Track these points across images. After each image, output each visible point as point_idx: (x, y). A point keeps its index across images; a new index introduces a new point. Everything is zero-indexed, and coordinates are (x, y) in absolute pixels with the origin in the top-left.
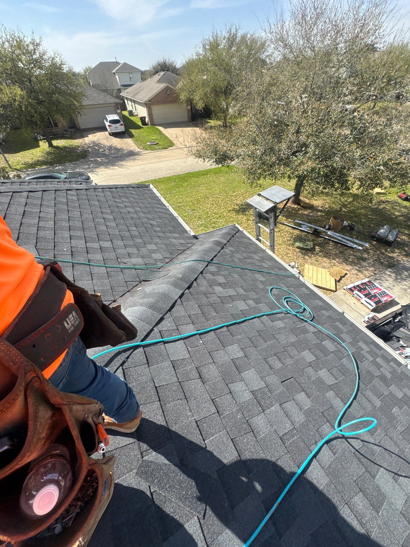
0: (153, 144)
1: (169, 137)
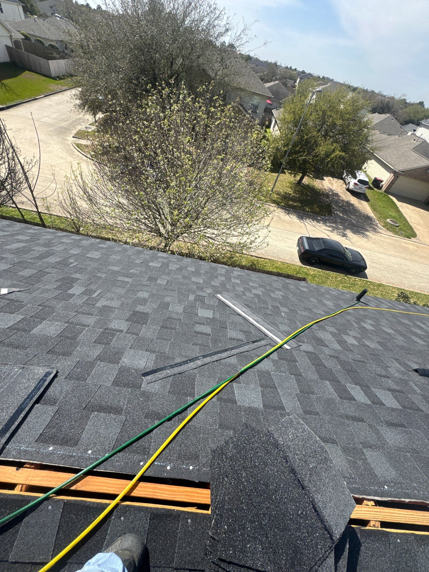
0: (395, 224)
1: (408, 219)
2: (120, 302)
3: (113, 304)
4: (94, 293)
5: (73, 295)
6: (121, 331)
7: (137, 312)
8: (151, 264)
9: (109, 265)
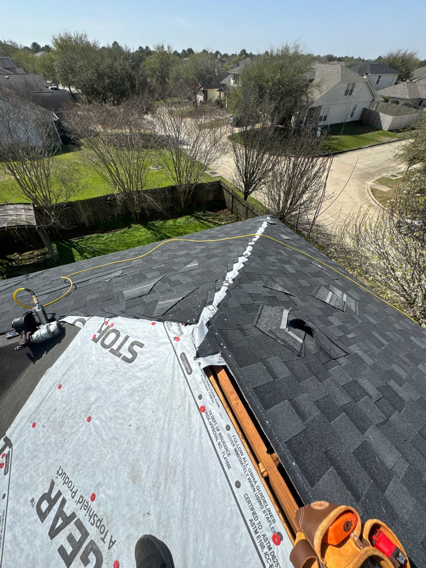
2: (373, 362)
3: (366, 358)
4: (348, 334)
5: (331, 324)
6: (371, 397)
7: (390, 387)
8: (412, 338)
9: (365, 313)
